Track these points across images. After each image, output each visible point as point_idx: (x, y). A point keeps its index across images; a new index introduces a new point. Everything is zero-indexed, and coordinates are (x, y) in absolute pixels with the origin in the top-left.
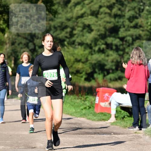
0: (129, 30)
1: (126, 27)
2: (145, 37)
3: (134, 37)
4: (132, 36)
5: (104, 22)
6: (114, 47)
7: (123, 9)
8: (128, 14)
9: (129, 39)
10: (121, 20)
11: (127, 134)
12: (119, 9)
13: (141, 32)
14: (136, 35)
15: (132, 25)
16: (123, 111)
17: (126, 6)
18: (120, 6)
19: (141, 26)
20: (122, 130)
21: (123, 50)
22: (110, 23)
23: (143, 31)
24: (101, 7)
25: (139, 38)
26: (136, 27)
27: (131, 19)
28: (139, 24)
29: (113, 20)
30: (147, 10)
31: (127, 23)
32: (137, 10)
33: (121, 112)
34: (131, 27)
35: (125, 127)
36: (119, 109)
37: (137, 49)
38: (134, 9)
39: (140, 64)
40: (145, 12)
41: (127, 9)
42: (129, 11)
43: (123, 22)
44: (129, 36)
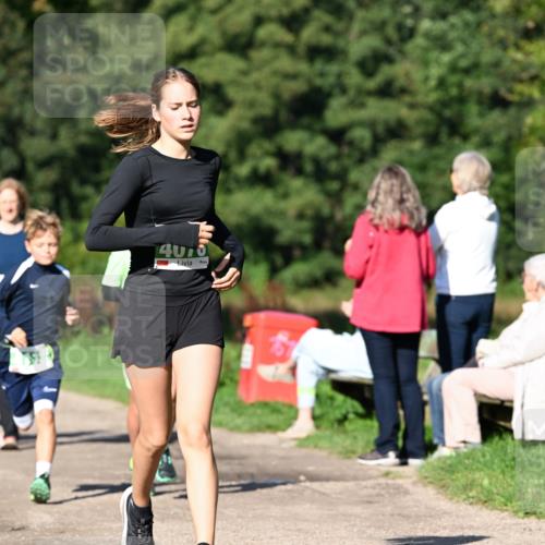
0: (362, 105)
1: (352, 93)
3: (380, 129)
4: (371, 124)
5: (275, 73)
6: (309, 167)
7: (340, 26)
8: (359, 45)
9: (362, 136)
11: (355, 478)
12: (327, 29)
13: (404, 113)
14: (386, 123)
15: (372, 84)
16: (340, 398)
18: (327, 19)
19: (404, 91)
20: (336, 464)
22: (294, 77)
23: (412, 106)
24: (259, 21)
25: (396, 131)
26: (386, 91)
27: (369, 65)
28: (398, 83)
29: (303, 67)
30: (427, 35)
31: (354, 78)
32: (391, 31)
33: (332, 398)
34: (370, 93)
35: (348, 454)
38: (380, 27)
39: (402, 229)
40: (419, 41)
41: (356, 27)
42: (363, 33)
43: (339, 76)
44: (363, 123)
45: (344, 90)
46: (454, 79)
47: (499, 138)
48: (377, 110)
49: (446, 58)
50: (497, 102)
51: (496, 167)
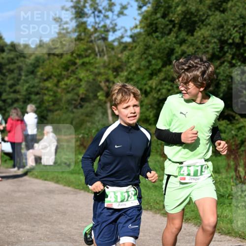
2: (22, 100)
3: (14, 100)
4: (11, 99)
7: (4, 78)
8: (9, 82)
9: (9, 101)
10: (4, 87)
12: (2, 79)
15: (12, 90)
16: (5, 156)
17: (7, 76)
21: (5, 110)
23: (20, 95)
25: (17, 100)
26: (15, 92)
27: (11, 86)
28: (17, 90)
30: (24, 80)
31: (8, 89)
32: (15, 79)
36: (3, 154)
37: (15, 108)
38: (13, 78)
39: (18, 120)
40: (22, 81)
41: (8, 78)
42: (10, 80)
44: (10, 99)
45: (5, 91)
46: (30, 89)
47: (38, 101)
48: (13, 96)
49: (28, 85)
50: (37, 93)
51: (37, 108)
